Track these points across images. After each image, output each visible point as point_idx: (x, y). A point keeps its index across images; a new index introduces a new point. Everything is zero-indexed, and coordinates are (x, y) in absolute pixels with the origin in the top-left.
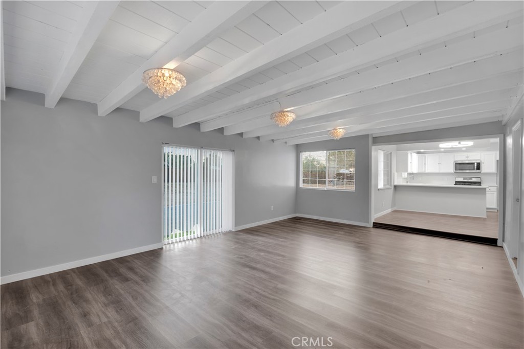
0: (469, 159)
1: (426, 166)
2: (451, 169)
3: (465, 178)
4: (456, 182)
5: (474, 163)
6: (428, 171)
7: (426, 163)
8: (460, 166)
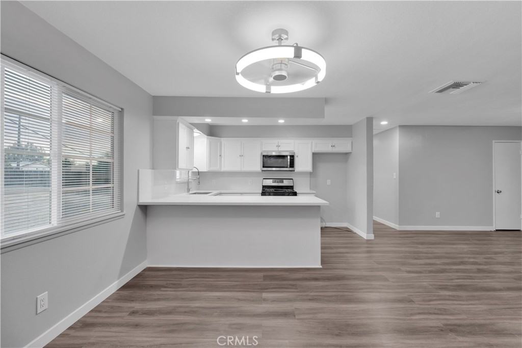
0: (280, 149)
1: (223, 159)
2: (257, 166)
3: (275, 180)
4: (264, 187)
5: (287, 156)
6: (225, 168)
7: (223, 155)
8: (268, 161)
